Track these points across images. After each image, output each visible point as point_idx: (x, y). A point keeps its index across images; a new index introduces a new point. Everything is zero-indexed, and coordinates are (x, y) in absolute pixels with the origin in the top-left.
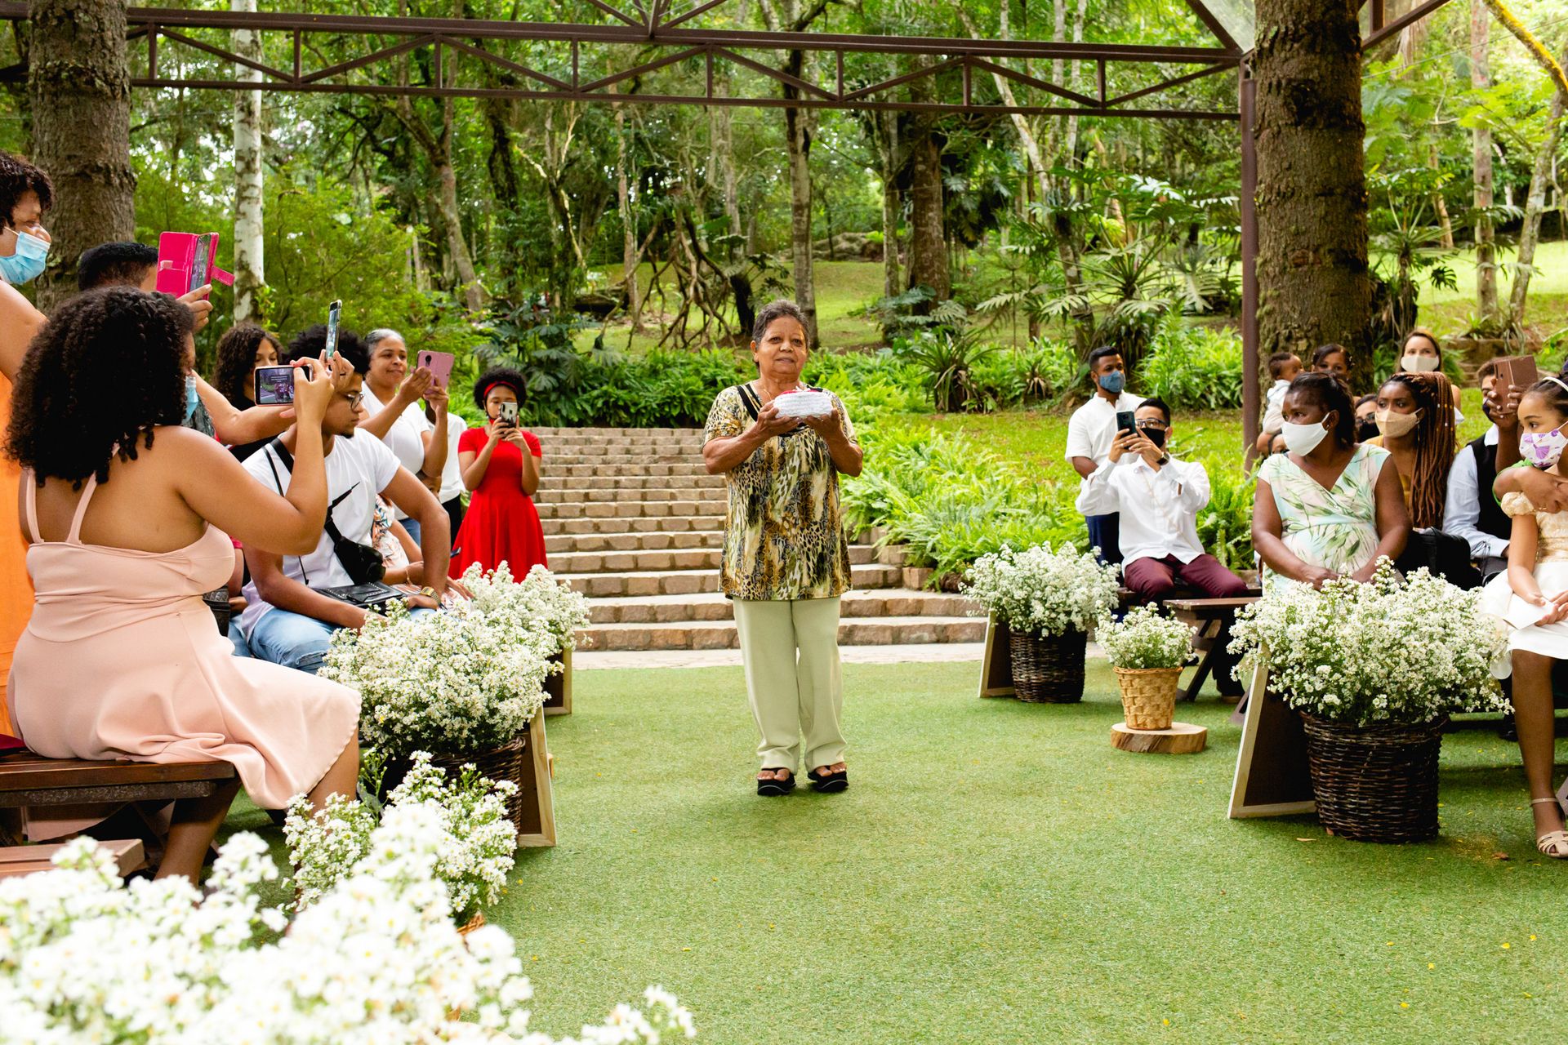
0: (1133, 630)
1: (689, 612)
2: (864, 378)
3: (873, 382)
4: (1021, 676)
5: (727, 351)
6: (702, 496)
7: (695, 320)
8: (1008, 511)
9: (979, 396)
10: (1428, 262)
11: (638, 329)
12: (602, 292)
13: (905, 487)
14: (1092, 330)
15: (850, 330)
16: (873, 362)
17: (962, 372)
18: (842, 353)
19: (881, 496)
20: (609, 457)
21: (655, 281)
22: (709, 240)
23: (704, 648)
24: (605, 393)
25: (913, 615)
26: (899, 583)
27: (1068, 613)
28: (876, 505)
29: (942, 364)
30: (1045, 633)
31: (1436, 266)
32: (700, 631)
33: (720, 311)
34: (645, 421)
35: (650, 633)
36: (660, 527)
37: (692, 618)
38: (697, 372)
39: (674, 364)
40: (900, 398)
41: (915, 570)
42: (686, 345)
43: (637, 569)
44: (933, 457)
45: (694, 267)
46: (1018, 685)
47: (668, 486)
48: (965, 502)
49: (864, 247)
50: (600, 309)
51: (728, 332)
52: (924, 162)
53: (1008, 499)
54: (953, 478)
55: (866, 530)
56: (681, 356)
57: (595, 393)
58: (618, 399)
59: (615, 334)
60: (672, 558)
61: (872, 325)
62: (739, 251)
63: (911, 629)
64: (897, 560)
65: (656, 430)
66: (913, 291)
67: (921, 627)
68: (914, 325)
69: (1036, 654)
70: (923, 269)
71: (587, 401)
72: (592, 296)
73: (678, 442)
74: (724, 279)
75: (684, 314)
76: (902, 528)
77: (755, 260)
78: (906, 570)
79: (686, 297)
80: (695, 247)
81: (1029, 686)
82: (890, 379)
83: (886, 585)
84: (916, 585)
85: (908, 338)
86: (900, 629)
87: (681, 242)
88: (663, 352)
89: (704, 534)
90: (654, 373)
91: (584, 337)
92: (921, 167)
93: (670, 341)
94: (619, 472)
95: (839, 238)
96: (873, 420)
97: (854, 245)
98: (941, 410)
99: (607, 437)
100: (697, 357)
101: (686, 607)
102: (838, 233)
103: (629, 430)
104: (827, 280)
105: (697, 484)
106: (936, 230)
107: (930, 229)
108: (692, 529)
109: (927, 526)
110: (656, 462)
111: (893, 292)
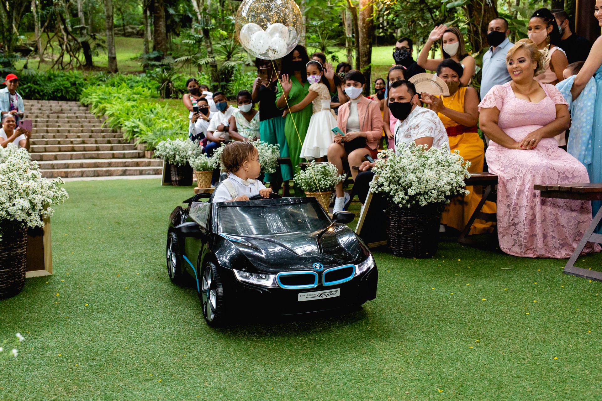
0: (200, 161)
1: (66, 166)
2: (134, 84)
3: (138, 86)
4: (174, 178)
5: (80, 72)
6: (71, 126)
7: (67, 58)
8: (181, 132)
9: (176, 93)
10: (330, 53)
11: (42, 61)
12: (26, 44)
13: (146, 124)
14: (216, 71)
15: (131, 65)
16: (138, 78)
17: (170, 84)
18: (127, 74)
19: (137, 127)
20: (32, 111)
21: (49, 42)
22: (72, 26)
23: (72, 177)
24: (29, 87)
25: (148, 166)
26: (144, 157)
27: (187, 159)
28: (136, 130)
29: (163, 81)
30: (180, 165)
31: (333, 54)
32: (70, 172)
33: (77, 55)
34: (46, 98)
35: (52, 172)
36: (54, 137)
37: (68, 168)
38: (68, 80)
39: (58, 76)
40: (147, 92)
41: (149, 152)
42: (63, 69)
43: (46, 151)
44: (157, 113)
45: (65, 37)
46: (173, 181)
47: (57, 122)
48: (167, 129)
49: (138, 32)
50: (25, 52)
51: (80, 64)
52: (158, 2)
53: (181, 128)
54: (163, 121)
55: (133, 139)
56: (61, 73)
57: (25, 86)
58: (35, 89)
59: (33, 62)
60: (60, 148)
61: (139, 64)
62: (85, 32)
63: (146, 170)
64: (143, 149)
65: (51, 101)
66: (155, 52)
67: (149, 170)
68: (154, 66)
69: (178, 171)
70: (158, 44)
71: (22, 89)
72: (21, 46)
73: (61, 106)
74: (78, 43)
75: (62, 56)
76: (144, 138)
77: (91, 36)
78: (146, 152)
79: (62, 50)
80: (66, 29)
81: (176, 181)
82: (145, 85)
83: (139, 157)
84: (149, 157)
85: (152, 70)
86: (142, 170)
87: (59, 27)
88: (53, 71)
89: (72, 140)
90: (50, 79)
91: (19, 64)
92: (157, 5)
93: (56, 67)
94: (37, 117)
95: (128, 27)
96: (136, 100)
97: (134, 31)
98: (163, 98)
99: (31, 104)
100: (67, 74)
101: (65, 164)
102: (128, 25)
103: (40, 101)
104: (121, 45)
105: (69, 122)
106: (163, 29)
107: (160, 29)
108: (67, 138)
109: (153, 137)
110: (52, 113)
111: (147, 52)
